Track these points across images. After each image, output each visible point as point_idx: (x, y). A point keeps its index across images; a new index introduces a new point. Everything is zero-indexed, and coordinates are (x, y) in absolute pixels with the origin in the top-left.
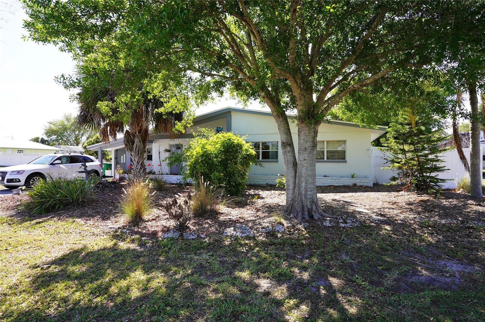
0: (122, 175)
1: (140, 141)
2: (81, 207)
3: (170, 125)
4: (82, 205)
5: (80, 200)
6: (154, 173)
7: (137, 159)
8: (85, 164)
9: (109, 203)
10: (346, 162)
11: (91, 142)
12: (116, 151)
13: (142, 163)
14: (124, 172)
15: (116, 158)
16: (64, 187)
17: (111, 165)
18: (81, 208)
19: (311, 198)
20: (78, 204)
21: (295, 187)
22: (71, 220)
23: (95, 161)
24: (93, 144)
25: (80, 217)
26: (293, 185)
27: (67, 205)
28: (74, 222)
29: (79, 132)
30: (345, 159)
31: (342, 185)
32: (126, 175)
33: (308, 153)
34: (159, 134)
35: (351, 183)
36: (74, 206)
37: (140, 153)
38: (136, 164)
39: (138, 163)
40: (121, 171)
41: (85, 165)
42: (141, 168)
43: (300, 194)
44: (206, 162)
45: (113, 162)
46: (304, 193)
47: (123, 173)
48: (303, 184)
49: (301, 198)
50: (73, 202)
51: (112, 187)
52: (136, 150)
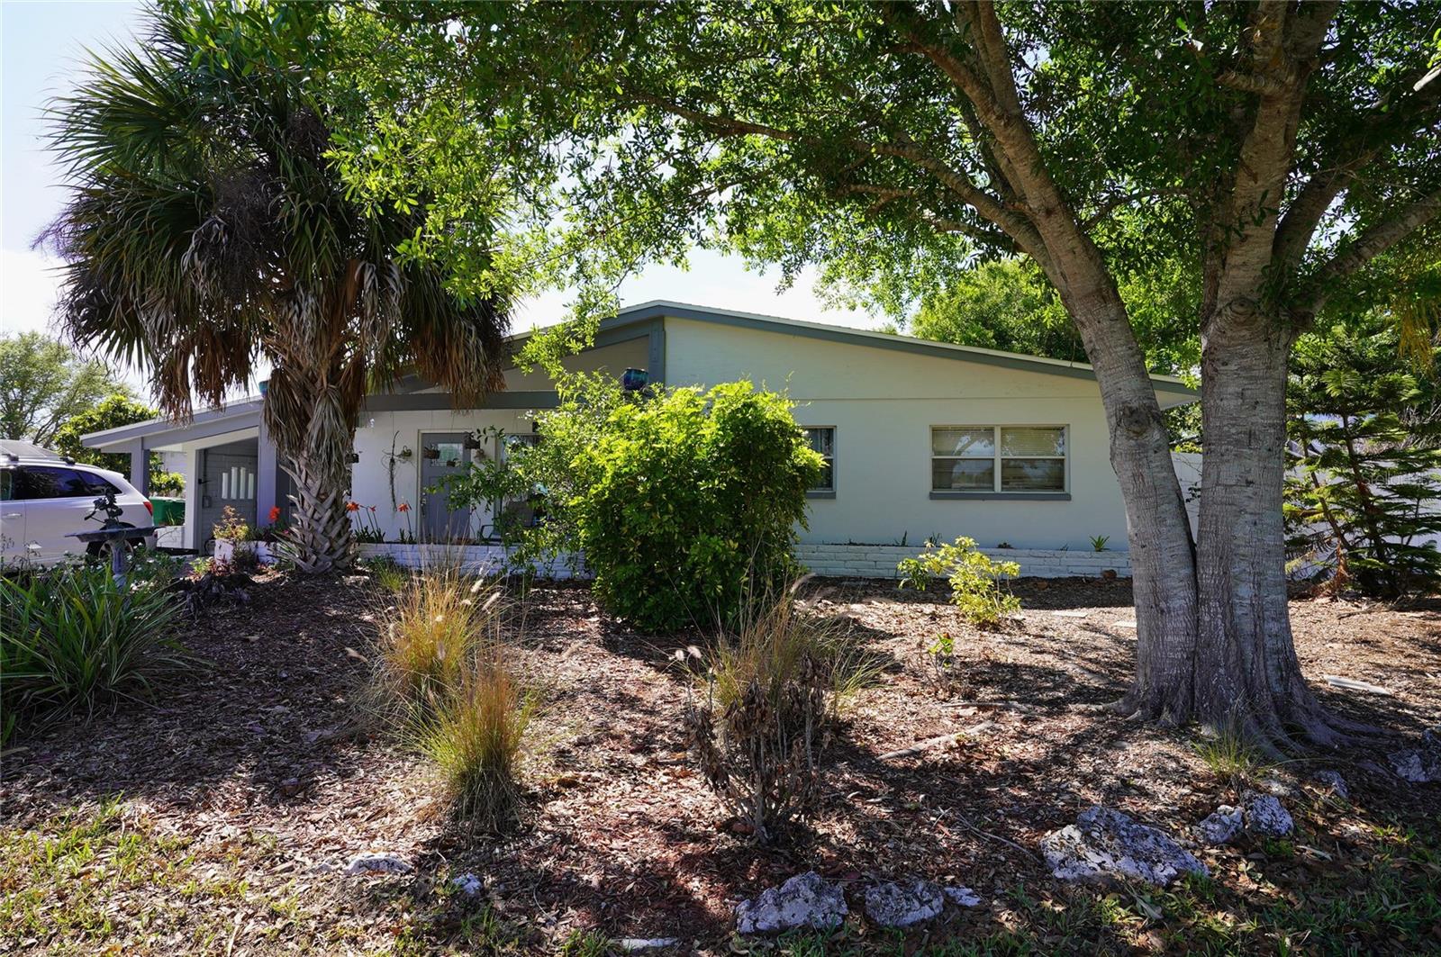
0: (243, 546)
1: (336, 414)
2: (121, 710)
3: (462, 354)
4: (122, 699)
5: (114, 678)
6: (379, 539)
7: (315, 485)
8: (112, 500)
9: (258, 683)
10: (1068, 497)
11: (91, 420)
12: (204, 454)
13: (335, 501)
14: (254, 536)
15: (202, 481)
16: (25, 616)
17: (181, 506)
18: (124, 723)
19: (1278, 652)
20: (104, 698)
21: (1198, 602)
22: (90, 810)
23: (127, 491)
24: (100, 427)
25: (137, 781)
26: (1190, 593)
27: (42, 708)
28: (113, 824)
29: (24, 390)
30: (1061, 487)
31: (1067, 576)
32: (262, 544)
33: (1264, 453)
34: (387, 393)
35: (1098, 570)
36: (82, 709)
37: (334, 458)
38: (313, 501)
39: (321, 497)
40: (242, 531)
41: (111, 505)
42: (332, 517)
43: (1233, 632)
44: (671, 496)
45: (189, 498)
46: (1248, 627)
47: (248, 538)
48: (1245, 591)
49: (1241, 652)
50: (73, 693)
51: (240, 601)
52: (318, 447)
